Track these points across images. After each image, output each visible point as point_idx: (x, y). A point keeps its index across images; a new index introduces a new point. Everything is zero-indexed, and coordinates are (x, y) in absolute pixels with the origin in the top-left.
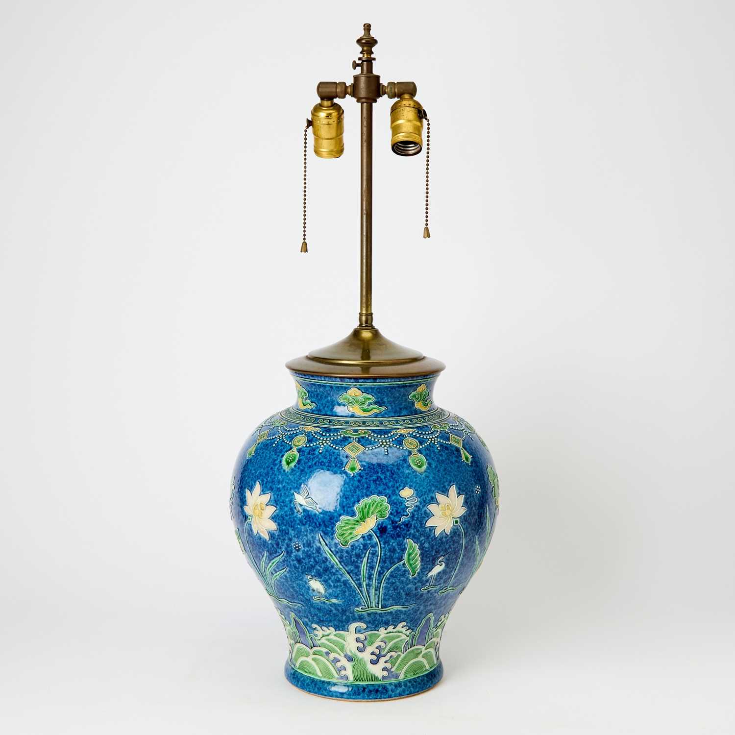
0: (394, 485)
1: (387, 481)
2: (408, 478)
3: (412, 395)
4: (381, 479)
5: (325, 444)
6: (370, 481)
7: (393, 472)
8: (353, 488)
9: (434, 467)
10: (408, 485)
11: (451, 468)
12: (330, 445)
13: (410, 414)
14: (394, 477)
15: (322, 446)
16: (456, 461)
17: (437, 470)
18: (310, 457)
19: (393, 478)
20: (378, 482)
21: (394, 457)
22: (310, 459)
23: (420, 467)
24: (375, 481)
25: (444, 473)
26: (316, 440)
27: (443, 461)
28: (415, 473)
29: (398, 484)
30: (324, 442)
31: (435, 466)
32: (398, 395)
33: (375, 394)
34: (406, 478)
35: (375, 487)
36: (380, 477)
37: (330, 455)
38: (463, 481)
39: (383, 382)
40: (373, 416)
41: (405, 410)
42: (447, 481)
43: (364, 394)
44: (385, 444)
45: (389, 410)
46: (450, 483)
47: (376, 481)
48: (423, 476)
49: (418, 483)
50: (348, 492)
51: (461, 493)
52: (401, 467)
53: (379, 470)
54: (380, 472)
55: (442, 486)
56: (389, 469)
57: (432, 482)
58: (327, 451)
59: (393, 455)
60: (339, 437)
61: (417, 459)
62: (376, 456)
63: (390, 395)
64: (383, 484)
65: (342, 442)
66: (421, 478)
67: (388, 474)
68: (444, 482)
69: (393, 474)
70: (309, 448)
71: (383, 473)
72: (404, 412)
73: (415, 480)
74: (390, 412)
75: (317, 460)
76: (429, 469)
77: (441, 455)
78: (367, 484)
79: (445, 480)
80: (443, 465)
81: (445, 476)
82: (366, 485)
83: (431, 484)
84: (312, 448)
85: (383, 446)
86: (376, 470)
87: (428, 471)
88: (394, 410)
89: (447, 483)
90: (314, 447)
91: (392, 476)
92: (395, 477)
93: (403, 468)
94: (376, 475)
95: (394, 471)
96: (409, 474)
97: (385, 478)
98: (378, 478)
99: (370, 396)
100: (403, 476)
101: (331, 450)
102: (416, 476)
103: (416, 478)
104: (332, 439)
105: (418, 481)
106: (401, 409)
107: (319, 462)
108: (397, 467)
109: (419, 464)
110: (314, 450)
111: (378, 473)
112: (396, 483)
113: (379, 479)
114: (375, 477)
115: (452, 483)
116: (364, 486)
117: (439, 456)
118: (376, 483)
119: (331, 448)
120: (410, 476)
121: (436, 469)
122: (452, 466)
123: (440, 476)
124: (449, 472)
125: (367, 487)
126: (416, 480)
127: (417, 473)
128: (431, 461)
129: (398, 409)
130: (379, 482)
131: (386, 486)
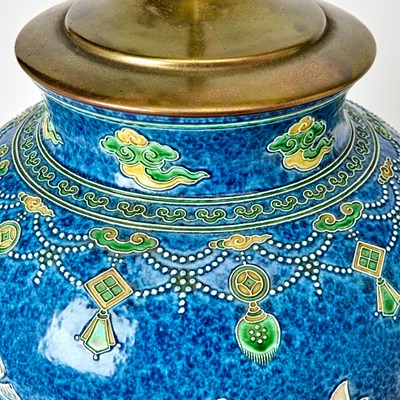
0: (193, 392)
1: (175, 382)
2: (229, 376)
3: (274, 143)
4: (161, 376)
5: (50, 263)
6: (134, 378)
7: (192, 360)
8: (95, 388)
9: (297, 344)
10: (227, 394)
11: (344, 342)
12: (58, 268)
13: (267, 185)
14: (192, 372)
15: (43, 267)
16: (360, 320)
17: (306, 350)
18: (14, 289)
19: (189, 377)
20: (152, 383)
21: (199, 321)
22: (15, 294)
23: (261, 347)
24: (145, 379)
25: (322, 357)
26: (35, 245)
27: (324, 326)
28: (246, 365)
29: (201, 391)
30: (49, 255)
31: (302, 343)
32: (237, 146)
33: (179, 145)
34: (222, 376)
35: (146, 394)
36: (159, 370)
37: (54, 296)
38: (370, 365)
39: (196, 124)
40: (174, 192)
41: (255, 176)
42: (328, 375)
43: (154, 144)
44: (183, 282)
45: (215, 179)
46: (336, 376)
47: (149, 380)
48: (267, 370)
49: (251, 388)
50: (84, 393)
51: (362, 393)
52: (213, 350)
53: (159, 355)
54: (160, 360)
55: (314, 388)
56: (183, 352)
57: (288, 384)
58: (50, 283)
59: (198, 316)
60: (83, 248)
61: (257, 327)
62: (155, 317)
63: (217, 147)
64: (165, 388)
65: (87, 264)
66: (261, 376)
67: (180, 365)
68: (321, 378)
69: (191, 366)
70: (18, 264)
71: (166, 362)
72: (254, 182)
73: (244, 380)
74: (216, 183)
75: (27, 300)
76: (284, 352)
77: (322, 311)
78: (126, 384)
79: (323, 374)
80: (323, 337)
81: (325, 364)
82: (123, 387)
83: (285, 388)
84: (24, 266)
85: (177, 289)
86: (150, 353)
87: (283, 356)
88: (227, 180)
89: (328, 379)
90: (27, 263)
91: (188, 372)
92: (196, 374)
93: (218, 350)
94: (149, 366)
95: (195, 358)
96: (232, 366)
97: (170, 376)
98: (153, 374)
99: (167, 149)
100: (217, 370)
101: (58, 281)
102: (248, 373)
103: (248, 376)
104: (67, 250)
105: (254, 385)
106: (246, 175)
107: (29, 309)
108: (202, 349)
109: (260, 341)
110: (26, 273)
111: (155, 360)
112: (198, 387)
113: (156, 376)
114: (146, 371)
115: (341, 378)
116: (119, 387)
117: (317, 314)
118: (148, 384)
119: (59, 277)
120: (233, 371)
121: (302, 351)
122: (346, 336)
123: (312, 366)
124: (338, 351)
125: (128, 391)
126: (248, 382)
127: (254, 365)
128: (292, 329)
129: (238, 176)
130: (157, 381)
131: (173, 392)
